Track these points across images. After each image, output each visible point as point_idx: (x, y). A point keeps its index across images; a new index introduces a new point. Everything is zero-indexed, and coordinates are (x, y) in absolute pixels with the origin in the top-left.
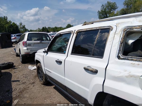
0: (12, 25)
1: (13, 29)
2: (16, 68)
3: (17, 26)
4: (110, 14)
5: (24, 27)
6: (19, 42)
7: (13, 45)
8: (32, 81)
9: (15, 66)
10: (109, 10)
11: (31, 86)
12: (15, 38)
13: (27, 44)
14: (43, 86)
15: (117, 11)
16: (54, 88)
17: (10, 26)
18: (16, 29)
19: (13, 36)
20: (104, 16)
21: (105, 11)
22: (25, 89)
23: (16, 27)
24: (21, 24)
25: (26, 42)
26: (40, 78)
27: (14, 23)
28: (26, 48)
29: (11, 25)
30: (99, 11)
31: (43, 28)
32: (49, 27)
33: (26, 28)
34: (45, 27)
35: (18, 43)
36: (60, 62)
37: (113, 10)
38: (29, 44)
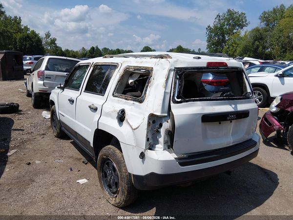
0: (30, 35)
1: (31, 45)
2: (22, 114)
3: (39, 38)
4: (231, 36)
5: (53, 42)
6: (33, 71)
7: (25, 76)
8: (42, 132)
9: (21, 111)
10: (230, 27)
11: (39, 138)
12: (30, 63)
13: (45, 76)
14: (56, 138)
15: (246, 32)
16: (71, 142)
17: (26, 38)
18: (36, 45)
19: (28, 58)
20: (219, 38)
21: (221, 28)
22: (29, 140)
23: (37, 40)
24: (48, 35)
25: (43, 72)
26: (54, 128)
27: (33, 32)
28: (42, 82)
29: (28, 36)
30: (209, 27)
31: (93, 48)
32: (105, 48)
33: (57, 45)
34: (97, 47)
35: (31, 72)
36: (72, 101)
37: (238, 27)
38: (48, 76)
